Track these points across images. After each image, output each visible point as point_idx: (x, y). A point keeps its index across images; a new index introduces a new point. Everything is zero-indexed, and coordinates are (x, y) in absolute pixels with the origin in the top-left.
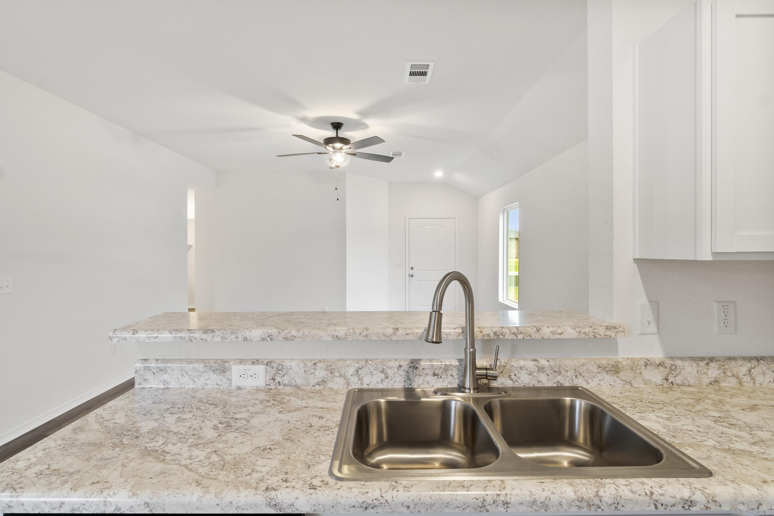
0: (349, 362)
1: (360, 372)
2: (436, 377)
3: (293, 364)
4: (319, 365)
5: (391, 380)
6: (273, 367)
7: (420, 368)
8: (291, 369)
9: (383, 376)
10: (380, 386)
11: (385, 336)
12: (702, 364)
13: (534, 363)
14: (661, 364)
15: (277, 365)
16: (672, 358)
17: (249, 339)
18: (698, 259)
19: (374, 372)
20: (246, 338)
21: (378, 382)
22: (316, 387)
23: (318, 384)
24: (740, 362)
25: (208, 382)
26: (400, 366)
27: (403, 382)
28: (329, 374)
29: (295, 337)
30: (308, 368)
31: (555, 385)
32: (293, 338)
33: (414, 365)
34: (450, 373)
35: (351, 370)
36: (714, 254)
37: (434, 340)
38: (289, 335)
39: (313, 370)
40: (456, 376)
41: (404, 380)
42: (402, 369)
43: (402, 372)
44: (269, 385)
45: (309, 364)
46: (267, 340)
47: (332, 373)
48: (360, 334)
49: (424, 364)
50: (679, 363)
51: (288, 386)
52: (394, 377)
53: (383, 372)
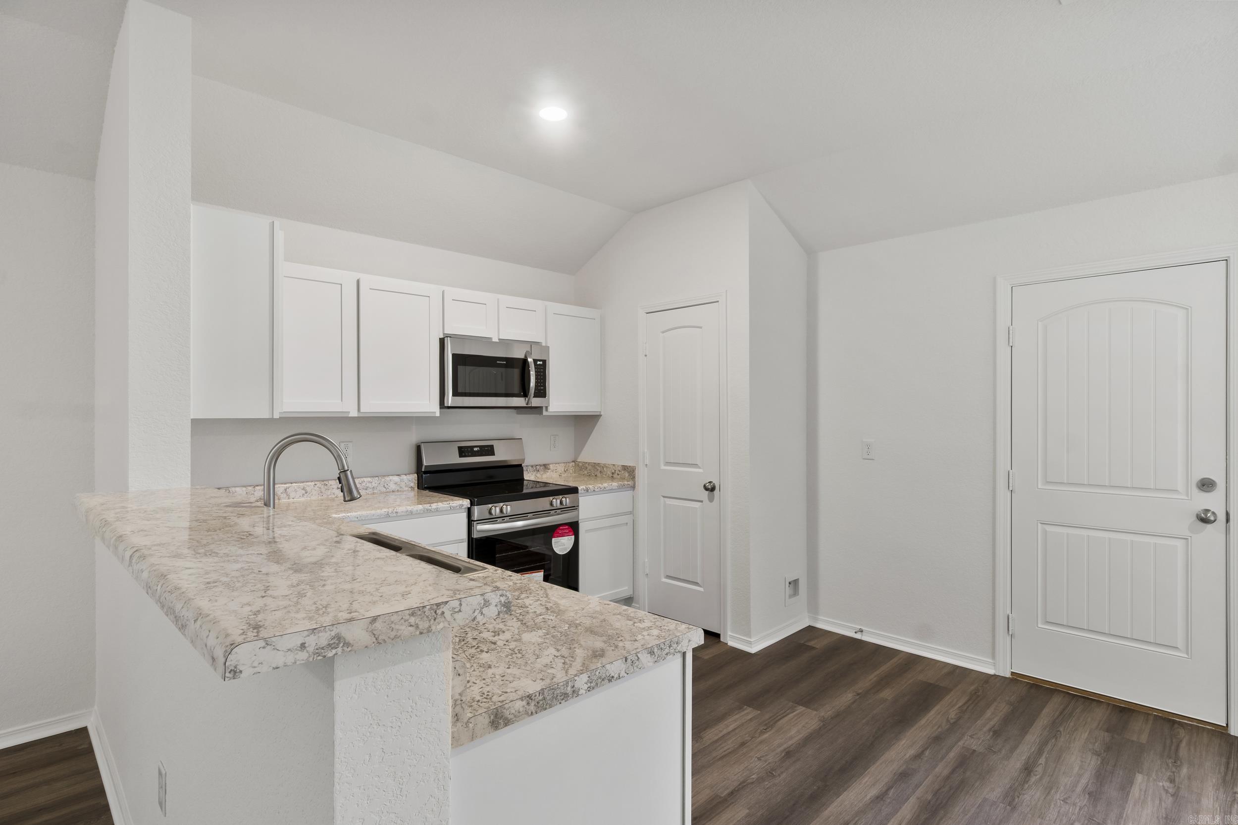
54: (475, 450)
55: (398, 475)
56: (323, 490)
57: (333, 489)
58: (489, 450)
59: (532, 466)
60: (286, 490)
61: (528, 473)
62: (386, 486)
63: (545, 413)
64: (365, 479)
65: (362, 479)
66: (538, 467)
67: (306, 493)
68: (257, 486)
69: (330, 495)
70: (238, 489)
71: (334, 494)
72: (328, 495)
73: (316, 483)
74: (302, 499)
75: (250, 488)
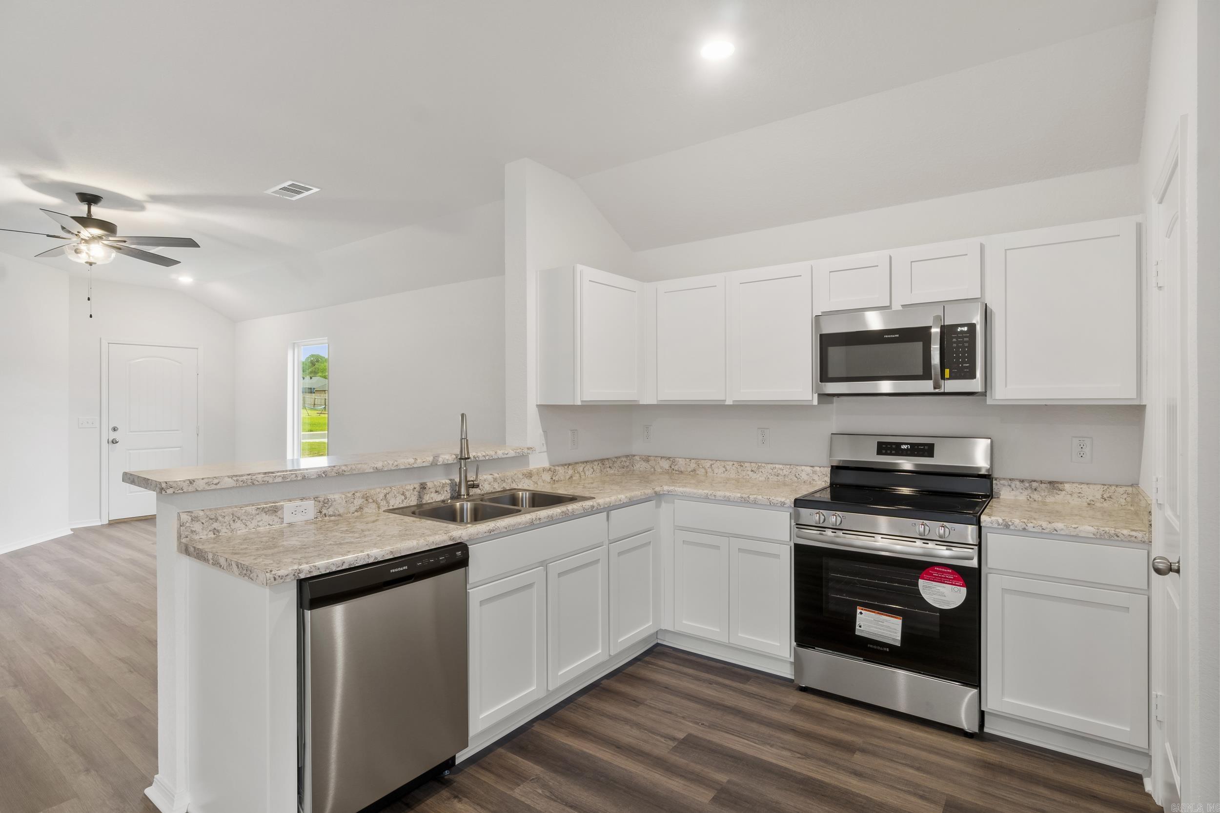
0: (378, 490)
1: (387, 497)
2: (437, 493)
3: (337, 496)
4: (357, 495)
5: (408, 500)
6: (320, 502)
7: (427, 488)
8: (335, 501)
9: (403, 497)
10: (402, 506)
11: (409, 464)
12: (566, 467)
13: (491, 476)
14: (550, 470)
15: (323, 499)
16: (554, 466)
17: (308, 477)
18: (575, 404)
19: (397, 495)
20: (305, 476)
21: (400, 503)
22: (355, 513)
23: (356, 511)
24: (580, 464)
25: (260, 524)
26: (415, 488)
27: (416, 500)
28: (365, 501)
29: (345, 471)
30: (349, 499)
31: (502, 490)
32: (343, 473)
33: (423, 487)
34: (445, 489)
35: (381, 496)
36: (582, 401)
37: (466, 457)
38: (341, 470)
39: (352, 500)
40: (449, 491)
41: (417, 498)
42: (416, 490)
43: (416, 493)
44: (317, 518)
45: (349, 495)
46: (323, 477)
47: (367, 500)
48: (393, 464)
49: (429, 485)
50: (557, 468)
51: (333, 516)
52: (411, 497)
53: (403, 494)
54: (902, 447)
55: (812, 467)
56: (739, 471)
57: (748, 470)
58: (927, 450)
59: (1022, 481)
60: (711, 465)
61: (1013, 490)
62: (797, 475)
63: (989, 401)
64: (777, 466)
65: (774, 466)
66: (1034, 485)
67: (726, 470)
68: (693, 459)
69: (746, 475)
70: (680, 460)
71: (748, 475)
72: (744, 476)
73: (734, 463)
74: (723, 475)
75: (687, 460)
